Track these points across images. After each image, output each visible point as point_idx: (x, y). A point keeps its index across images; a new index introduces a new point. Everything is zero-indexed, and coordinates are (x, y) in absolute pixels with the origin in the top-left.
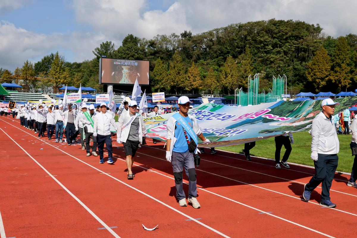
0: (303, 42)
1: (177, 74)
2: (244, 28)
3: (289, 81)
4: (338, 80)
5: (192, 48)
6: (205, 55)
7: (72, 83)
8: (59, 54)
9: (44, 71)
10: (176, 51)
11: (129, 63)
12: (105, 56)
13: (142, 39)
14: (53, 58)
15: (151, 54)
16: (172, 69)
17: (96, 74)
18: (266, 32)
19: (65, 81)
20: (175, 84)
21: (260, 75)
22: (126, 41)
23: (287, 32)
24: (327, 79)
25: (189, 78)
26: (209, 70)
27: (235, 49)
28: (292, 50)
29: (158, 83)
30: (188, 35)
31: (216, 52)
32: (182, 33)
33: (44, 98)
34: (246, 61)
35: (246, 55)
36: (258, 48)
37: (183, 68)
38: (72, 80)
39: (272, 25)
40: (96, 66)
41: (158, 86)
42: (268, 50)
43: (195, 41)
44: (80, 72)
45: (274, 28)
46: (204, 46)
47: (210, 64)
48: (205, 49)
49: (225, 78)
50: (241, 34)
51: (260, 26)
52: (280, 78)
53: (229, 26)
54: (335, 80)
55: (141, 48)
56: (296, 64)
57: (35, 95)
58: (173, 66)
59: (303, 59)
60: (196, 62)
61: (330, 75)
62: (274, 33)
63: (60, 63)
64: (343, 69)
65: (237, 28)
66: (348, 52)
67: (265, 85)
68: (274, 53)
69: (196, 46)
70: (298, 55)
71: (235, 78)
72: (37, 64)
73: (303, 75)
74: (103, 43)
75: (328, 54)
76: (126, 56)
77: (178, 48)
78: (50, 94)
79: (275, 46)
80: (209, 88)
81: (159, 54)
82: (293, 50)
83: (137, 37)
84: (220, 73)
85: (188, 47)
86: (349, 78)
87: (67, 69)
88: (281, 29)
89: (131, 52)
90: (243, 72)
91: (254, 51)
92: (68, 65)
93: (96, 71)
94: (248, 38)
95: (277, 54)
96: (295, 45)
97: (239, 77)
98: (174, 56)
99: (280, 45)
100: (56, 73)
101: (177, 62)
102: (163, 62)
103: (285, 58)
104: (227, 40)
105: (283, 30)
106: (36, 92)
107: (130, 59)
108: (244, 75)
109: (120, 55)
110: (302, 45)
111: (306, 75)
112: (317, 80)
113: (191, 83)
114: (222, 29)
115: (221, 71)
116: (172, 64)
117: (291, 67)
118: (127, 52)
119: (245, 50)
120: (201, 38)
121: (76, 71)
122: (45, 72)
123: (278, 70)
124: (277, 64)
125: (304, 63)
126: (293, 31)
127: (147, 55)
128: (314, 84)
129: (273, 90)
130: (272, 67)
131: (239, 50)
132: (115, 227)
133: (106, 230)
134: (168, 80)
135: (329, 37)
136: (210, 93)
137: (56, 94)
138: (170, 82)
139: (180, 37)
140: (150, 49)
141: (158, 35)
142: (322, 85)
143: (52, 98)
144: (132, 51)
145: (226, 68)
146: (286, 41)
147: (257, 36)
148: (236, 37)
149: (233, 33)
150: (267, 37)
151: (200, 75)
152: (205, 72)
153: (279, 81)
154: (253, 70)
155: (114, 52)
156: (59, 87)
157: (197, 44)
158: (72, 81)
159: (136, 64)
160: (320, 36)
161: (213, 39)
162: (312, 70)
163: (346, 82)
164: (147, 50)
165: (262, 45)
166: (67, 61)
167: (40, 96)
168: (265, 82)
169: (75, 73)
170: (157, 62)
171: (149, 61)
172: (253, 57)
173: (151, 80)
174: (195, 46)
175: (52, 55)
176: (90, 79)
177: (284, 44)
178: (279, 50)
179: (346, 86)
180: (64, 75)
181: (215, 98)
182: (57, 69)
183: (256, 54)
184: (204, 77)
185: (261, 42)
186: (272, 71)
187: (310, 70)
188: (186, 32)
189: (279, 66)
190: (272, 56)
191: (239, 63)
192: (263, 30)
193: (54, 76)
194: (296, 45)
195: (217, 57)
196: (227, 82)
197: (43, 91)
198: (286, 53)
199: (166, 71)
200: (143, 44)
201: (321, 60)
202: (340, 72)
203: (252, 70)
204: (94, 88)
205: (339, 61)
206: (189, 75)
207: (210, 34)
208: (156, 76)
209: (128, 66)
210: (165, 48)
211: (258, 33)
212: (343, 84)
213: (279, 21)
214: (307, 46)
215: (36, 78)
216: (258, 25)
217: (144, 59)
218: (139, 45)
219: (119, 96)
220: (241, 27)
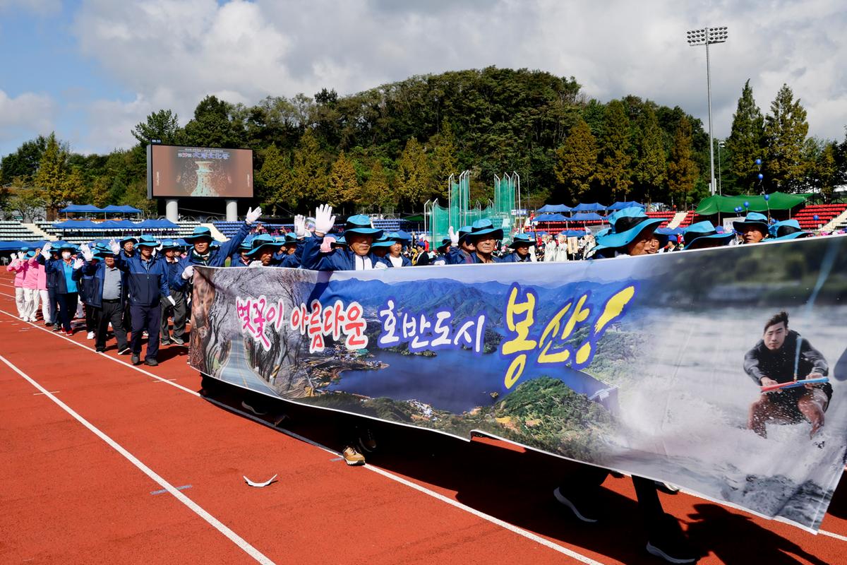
0: (547, 111)
1: (310, 175)
2: (437, 83)
3: (523, 185)
4: (610, 180)
5: (339, 123)
6: (364, 136)
7: (88, 197)
8: (57, 138)
9: (23, 173)
10: (306, 129)
11: (211, 155)
12: (159, 141)
13: (236, 106)
14: (43, 146)
15: (256, 136)
16: (299, 165)
17: (140, 178)
18: (479, 90)
19: (73, 194)
20: (307, 195)
21: (470, 174)
22: (201, 110)
23: (519, 91)
24: (591, 178)
25: (335, 183)
26: (372, 166)
27: (423, 124)
28: (528, 126)
29: (271, 194)
30: (329, 98)
31: (385, 131)
32: (317, 93)
33: (25, 230)
34: (444, 147)
35: (444, 136)
36: (465, 123)
37: (321, 164)
38: (87, 191)
39: (490, 79)
40: (139, 162)
41: (273, 200)
42: (485, 127)
43: (344, 108)
44: (105, 175)
45: (495, 83)
46: (362, 119)
47: (374, 155)
48: (365, 124)
49: (405, 181)
50: (432, 96)
51: (469, 79)
52: (508, 179)
53: (409, 80)
54: (605, 180)
55: (234, 124)
56: (536, 153)
57: (6, 226)
58: (301, 160)
59: (548, 143)
60: (347, 149)
61: (596, 171)
62: (494, 93)
63: (59, 156)
64: (617, 161)
65: (426, 83)
66: (626, 129)
67: (480, 193)
68: (494, 132)
69: (346, 119)
70: (539, 134)
71: (424, 181)
72: (7, 158)
73: (549, 172)
74: (154, 114)
75: (592, 133)
76: (204, 140)
77: (310, 122)
78: (40, 222)
79: (496, 117)
80: (374, 201)
81: (272, 135)
82: (531, 125)
83: (225, 101)
84: (394, 171)
85: (331, 121)
86: (629, 177)
87: (75, 168)
88: (507, 85)
89: (213, 131)
90: (439, 168)
91: (458, 128)
92: (79, 160)
93: (140, 172)
94: (447, 103)
95: (501, 134)
96: (532, 117)
97: (431, 179)
98: (303, 139)
99: (505, 115)
100: (50, 177)
101: (310, 150)
102: (281, 152)
103: (516, 141)
104: (405, 106)
105: (510, 88)
106: (8, 218)
107: (212, 147)
108: (441, 175)
109: (190, 137)
110: (546, 116)
111: (554, 172)
112: (574, 182)
113: (338, 192)
114: (395, 85)
115: (396, 168)
116: (299, 155)
117: (527, 158)
118: (206, 131)
119: (441, 126)
120: (356, 103)
121: (97, 172)
122: (26, 177)
123: (503, 165)
124: (501, 152)
125: (550, 150)
126: (530, 89)
127: (248, 137)
128: (570, 189)
129: (495, 201)
130: (492, 158)
131: (430, 125)
132: (186, 487)
133: (169, 495)
134: (292, 188)
135: (593, 102)
136: (377, 212)
137: (54, 222)
138: (296, 191)
139: (314, 102)
140: (252, 125)
141: (268, 98)
142: (583, 190)
143: (45, 230)
144: (216, 130)
145: (405, 162)
146: (516, 109)
147: (463, 100)
148: (424, 100)
149: (418, 93)
150: (482, 101)
151: (356, 176)
152: (366, 171)
153: (506, 184)
154: (457, 164)
155: (178, 133)
156: (58, 207)
157: (349, 116)
158: (89, 194)
159: (226, 156)
160: (578, 98)
161: (379, 106)
162: (565, 163)
163: (623, 184)
164: (246, 128)
165: (473, 115)
166: (74, 152)
167: (16, 226)
168: (480, 188)
169: (93, 176)
170: (270, 152)
171: (251, 151)
172: (456, 140)
173: (257, 187)
174: (343, 120)
175: (42, 139)
176: (126, 188)
177: (513, 113)
178: (505, 127)
179: (624, 191)
180: (70, 182)
181: (386, 220)
182: (53, 169)
183: (462, 133)
184: (365, 179)
185: (471, 110)
186: (493, 166)
187: (561, 163)
188: (325, 92)
189: (506, 157)
190: (492, 137)
191: (431, 152)
192: (473, 87)
193: (48, 184)
194: (535, 117)
195: (388, 140)
196: (409, 188)
197: (24, 217)
198: (517, 131)
199: (287, 170)
200: (238, 116)
201: (580, 144)
202: (612, 166)
203: (455, 165)
204: (136, 206)
205: (610, 145)
206: (335, 176)
207: (373, 95)
208: (267, 180)
209: (208, 159)
210: (284, 122)
211: (463, 92)
212: (619, 188)
213: (502, 71)
214: (555, 117)
215: (6, 190)
216: (463, 78)
217: (241, 147)
218: (230, 118)
219: (191, 222)
220: (432, 81)
